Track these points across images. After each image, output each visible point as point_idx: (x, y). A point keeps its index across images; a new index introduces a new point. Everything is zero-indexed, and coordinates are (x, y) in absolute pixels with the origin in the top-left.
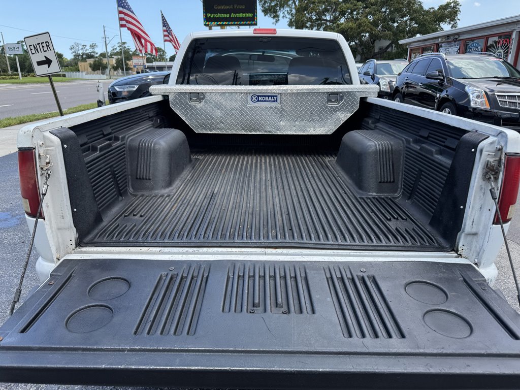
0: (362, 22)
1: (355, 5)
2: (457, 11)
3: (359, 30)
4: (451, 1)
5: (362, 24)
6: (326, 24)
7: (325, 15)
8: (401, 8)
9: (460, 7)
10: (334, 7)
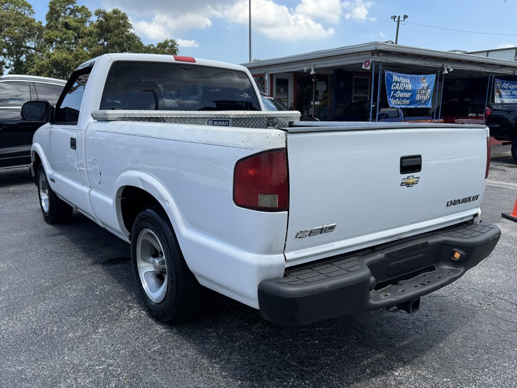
0: (79, 54)
1: (66, 33)
2: (175, 50)
3: (76, 62)
4: (169, 40)
5: (80, 56)
6: (28, 53)
7: (25, 42)
8: (121, 41)
9: (178, 47)
10: (38, 33)
